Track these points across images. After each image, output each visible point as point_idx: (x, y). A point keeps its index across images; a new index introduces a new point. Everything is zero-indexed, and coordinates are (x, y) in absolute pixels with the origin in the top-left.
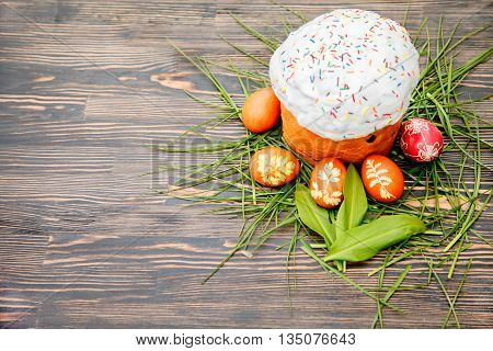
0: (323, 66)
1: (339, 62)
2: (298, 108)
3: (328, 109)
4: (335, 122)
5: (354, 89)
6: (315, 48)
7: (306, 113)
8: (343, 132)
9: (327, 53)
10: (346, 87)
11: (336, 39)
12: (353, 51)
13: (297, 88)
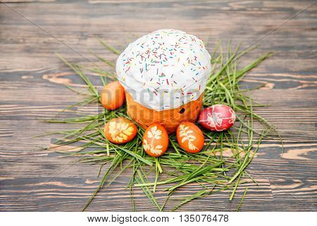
0: (148, 61)
1: (158, 60)
3: (152, 90)
4: (156, 98)
9: (151, 54)
10: (163, 75)
11: (157, 45)
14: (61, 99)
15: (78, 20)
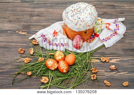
0: (75, 13)
1: (78, 13)
2: (68, 23)
3: (75, 23)
4: (77, 26)
5: (81, 19)
6: (73, 9)
7: (70, 24)
8: (78, 29)
9: (76, 10)
11: (78, 7)
12: (82, 10)
13: (68, 18)
14: (23, 40)
15: (30, 9)
